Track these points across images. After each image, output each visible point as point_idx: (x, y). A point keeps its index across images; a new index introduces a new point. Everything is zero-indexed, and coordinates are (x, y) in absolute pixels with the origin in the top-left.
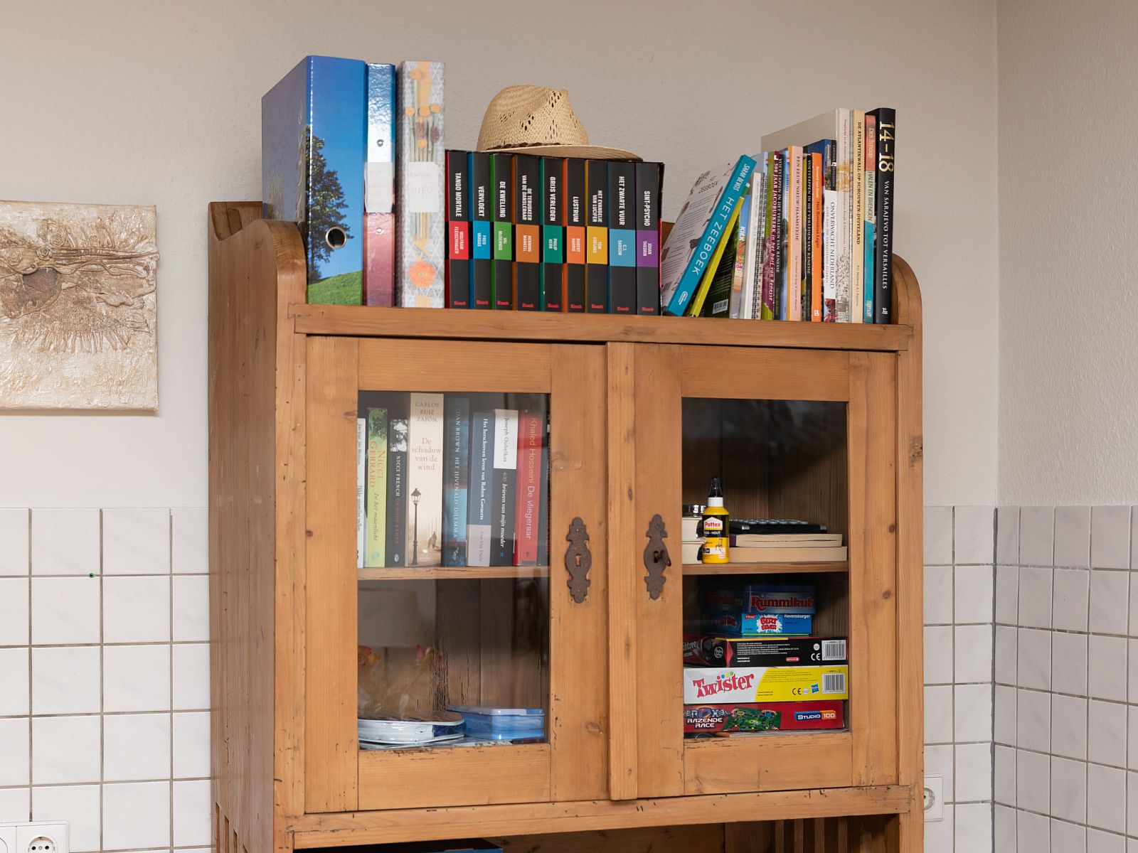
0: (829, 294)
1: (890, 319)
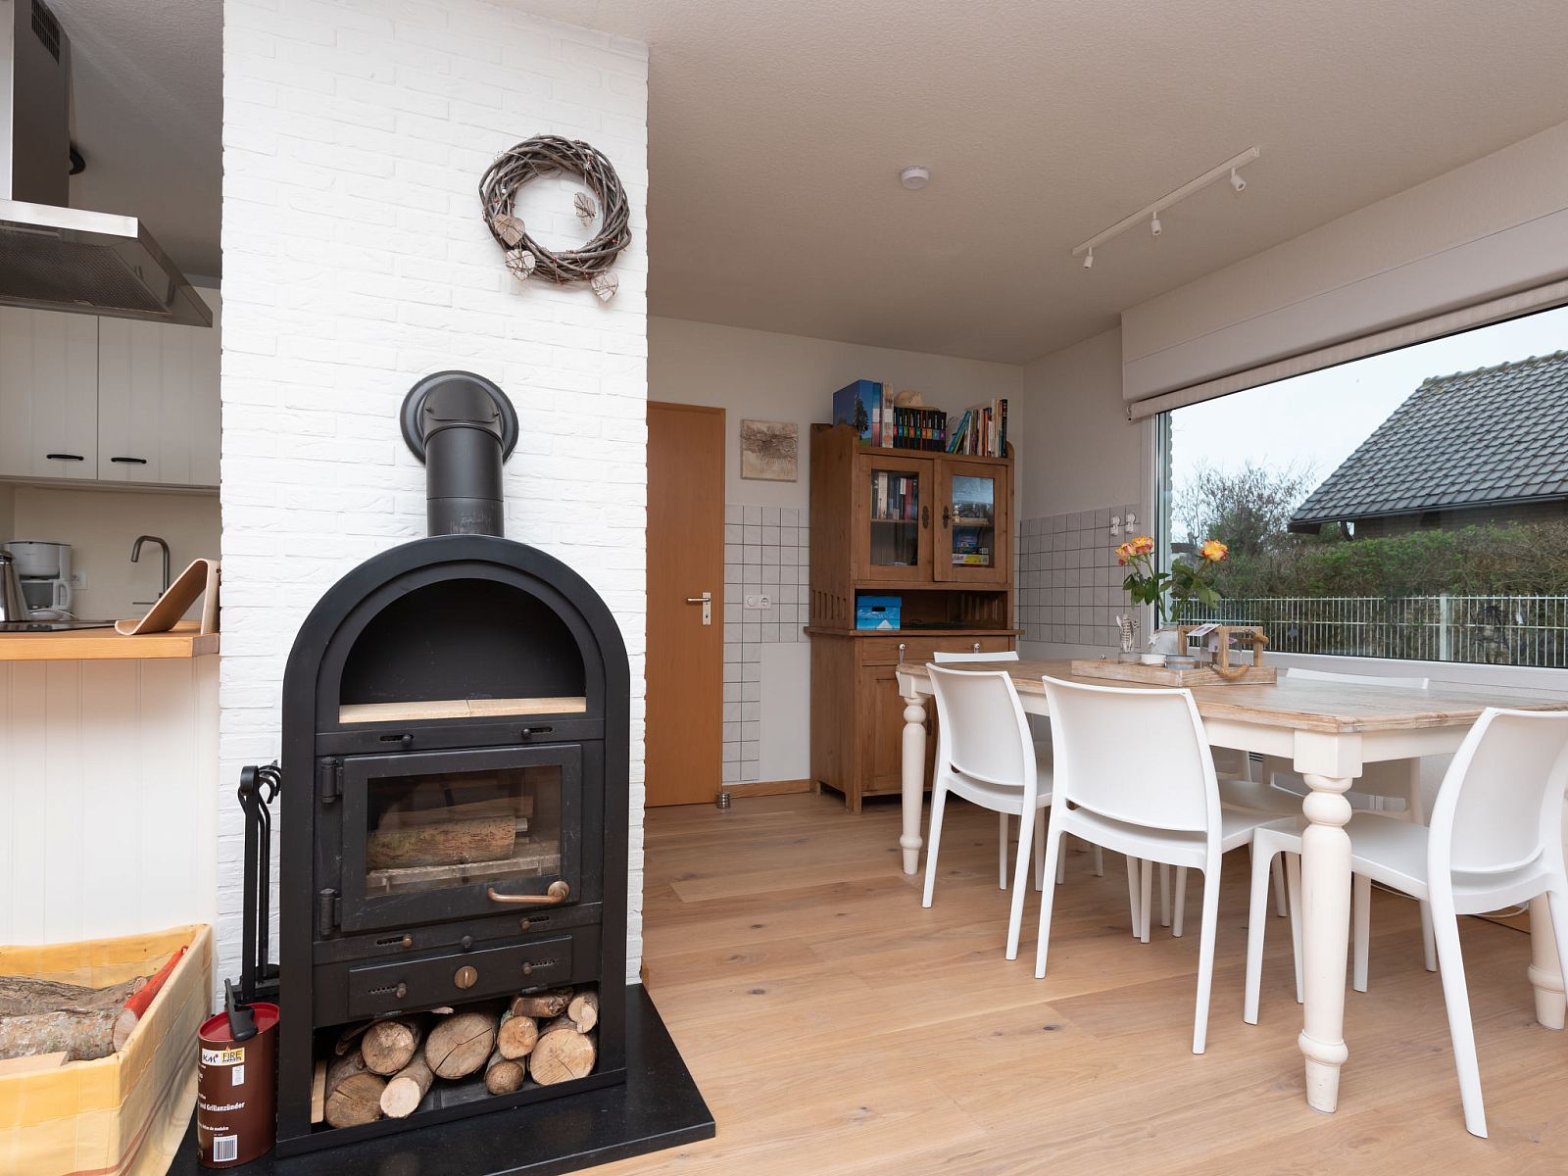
0: (989, 450)
1: (1006, 457)
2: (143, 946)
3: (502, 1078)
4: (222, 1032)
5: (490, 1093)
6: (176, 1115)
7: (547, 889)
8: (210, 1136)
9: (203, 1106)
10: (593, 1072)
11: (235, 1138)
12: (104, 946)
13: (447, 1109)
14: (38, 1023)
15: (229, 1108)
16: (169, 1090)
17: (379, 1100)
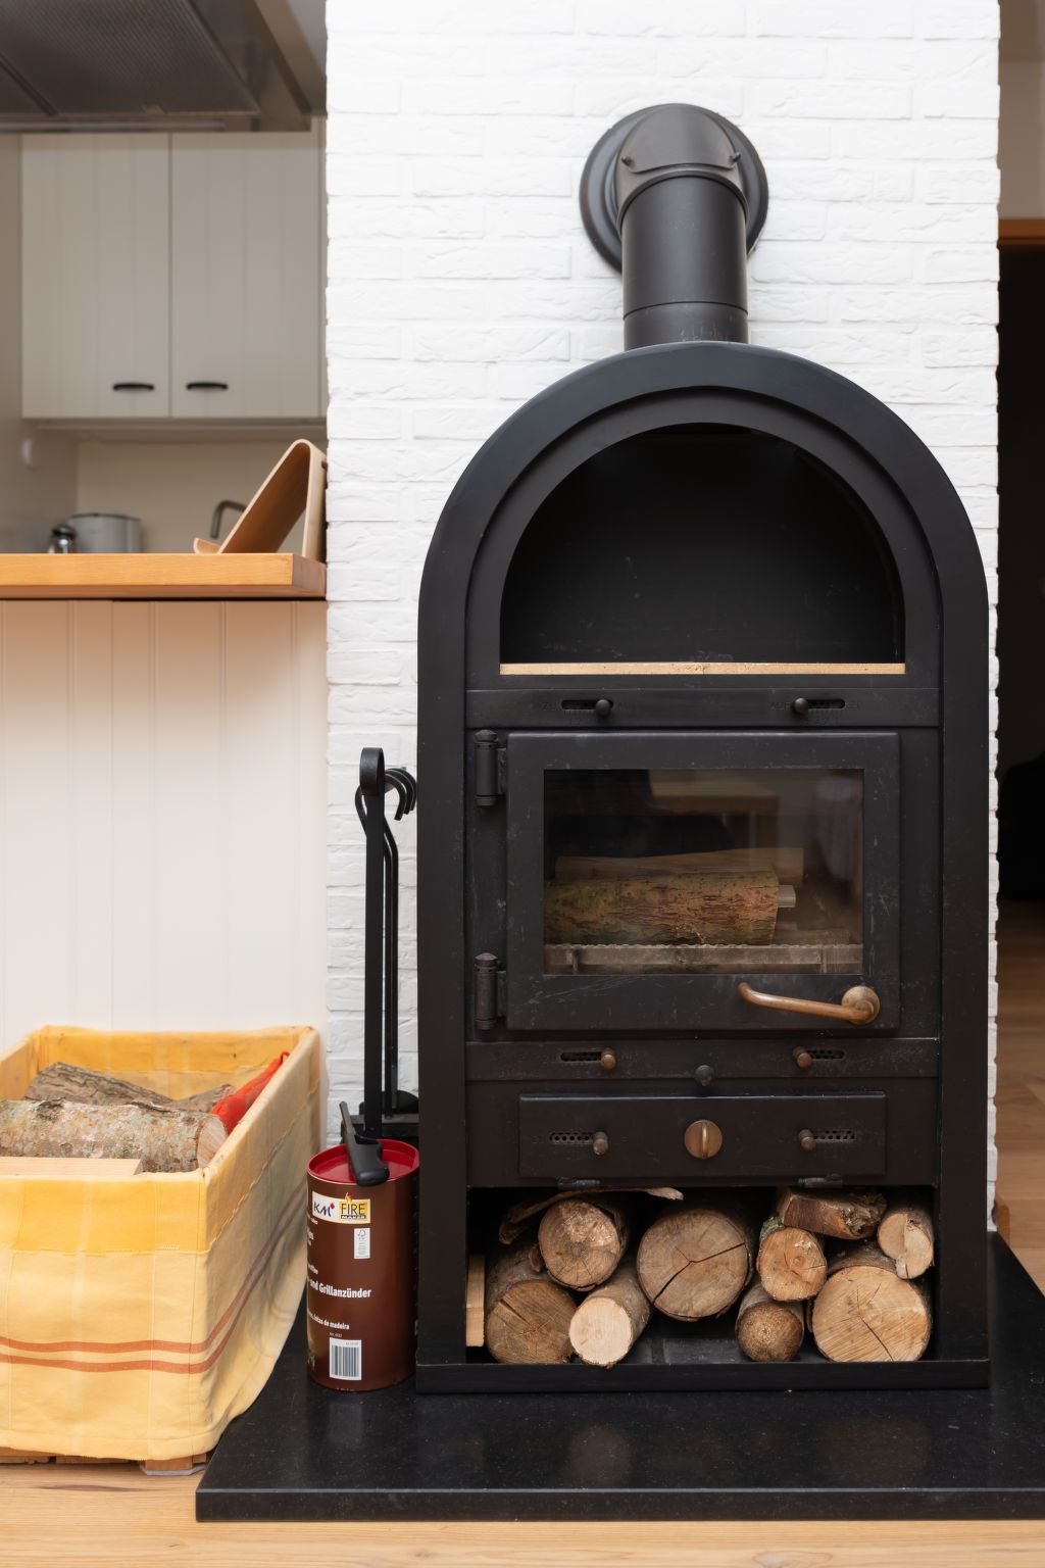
2: (231, 1048)
3: (765, 1333)
4: (338, 1173)
5: (744, 1355)
6: (278, 1302)
7: (842, 996)
8: (324, 1335)
9: (315, 1285)
10: (928, 1353)
11: (357, 1344)
12: (185, 1042)
13: (675, 1368)
14: (105, 1114)
15: (349, 1294)
16: (269, 1260)
17: (567, 1333)
